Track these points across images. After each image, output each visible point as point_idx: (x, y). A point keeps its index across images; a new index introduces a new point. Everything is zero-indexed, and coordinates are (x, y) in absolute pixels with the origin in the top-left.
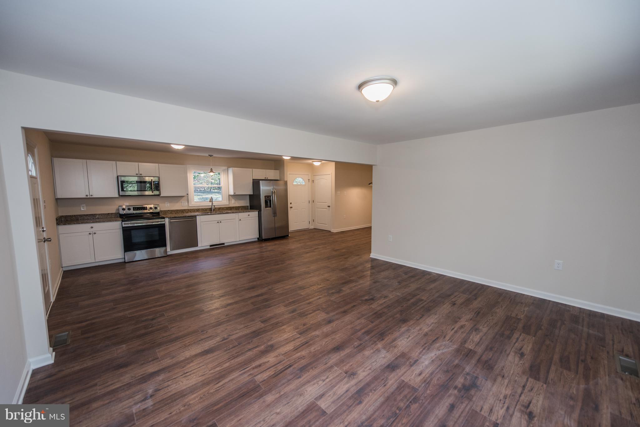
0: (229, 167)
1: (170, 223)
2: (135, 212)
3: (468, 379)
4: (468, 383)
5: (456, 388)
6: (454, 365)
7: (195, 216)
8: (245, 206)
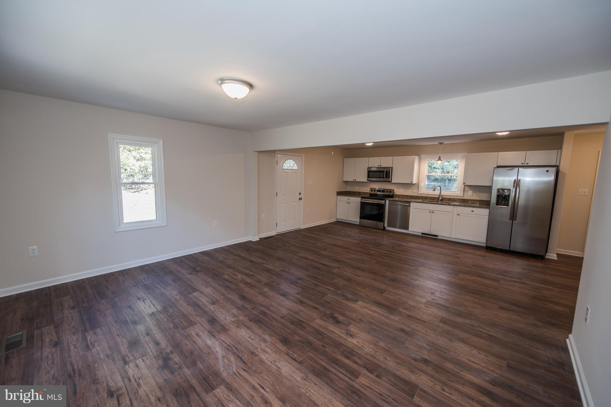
3: (175, 365)
4: (171, 363)
5: (172, 352)
6: (197, 362)
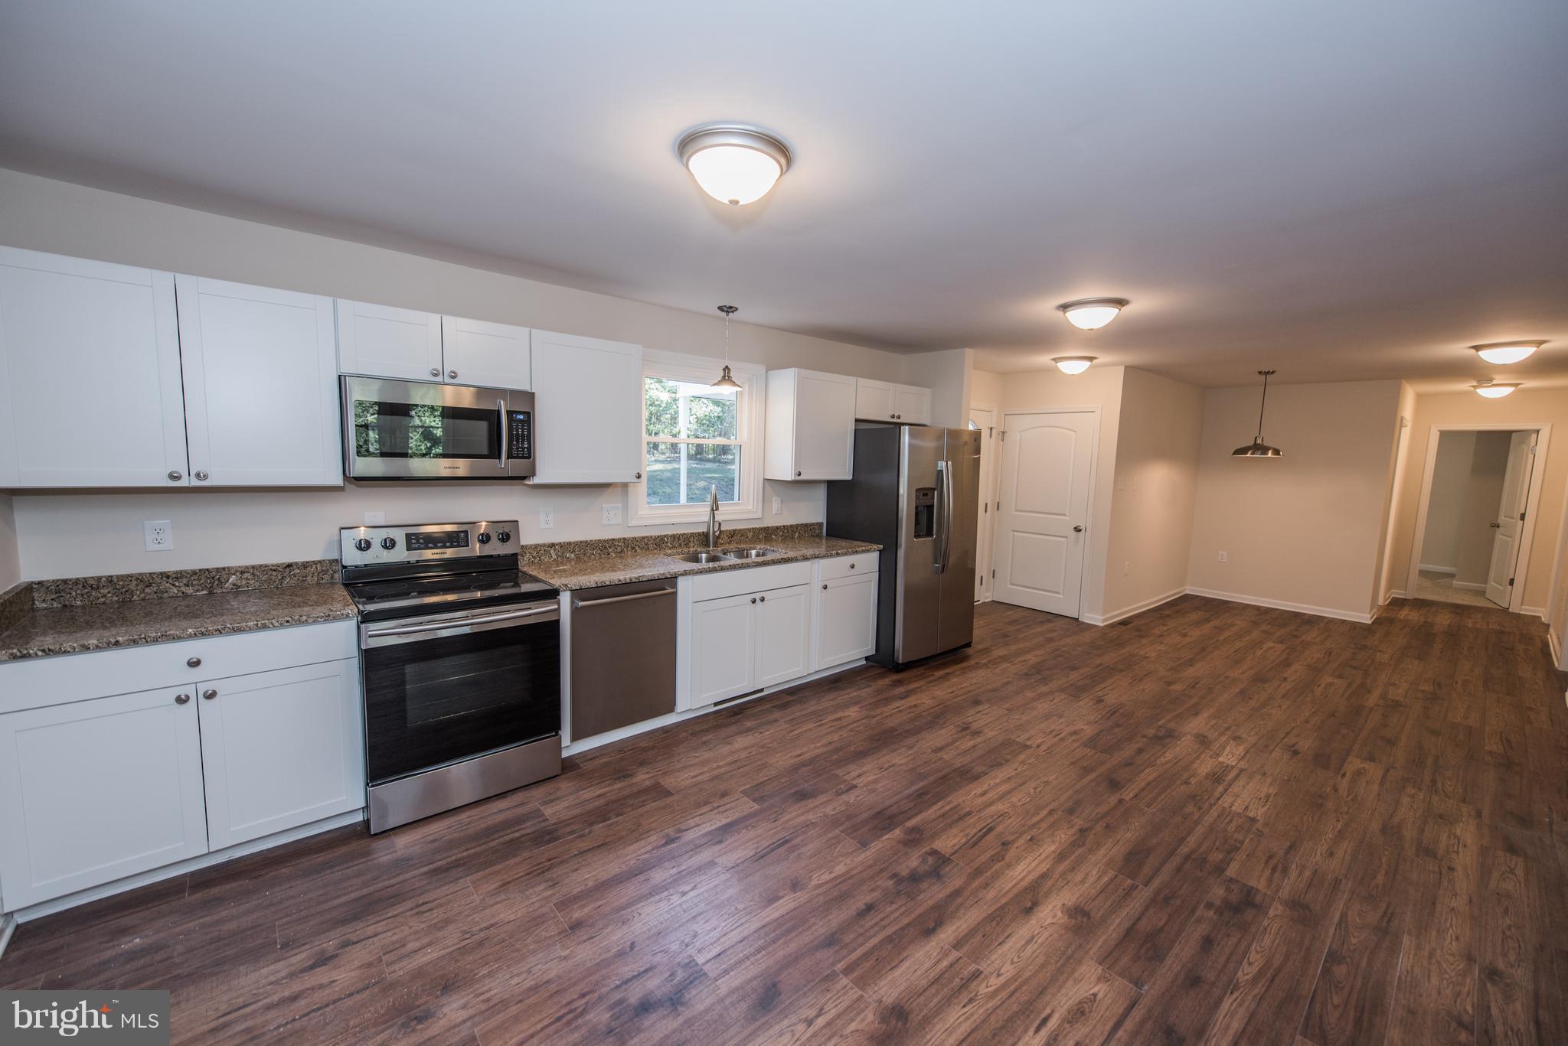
0: (774, 364)
1: (575, 611)
2: (414, 556)
7: (672, 580)
8: (811, 525)
